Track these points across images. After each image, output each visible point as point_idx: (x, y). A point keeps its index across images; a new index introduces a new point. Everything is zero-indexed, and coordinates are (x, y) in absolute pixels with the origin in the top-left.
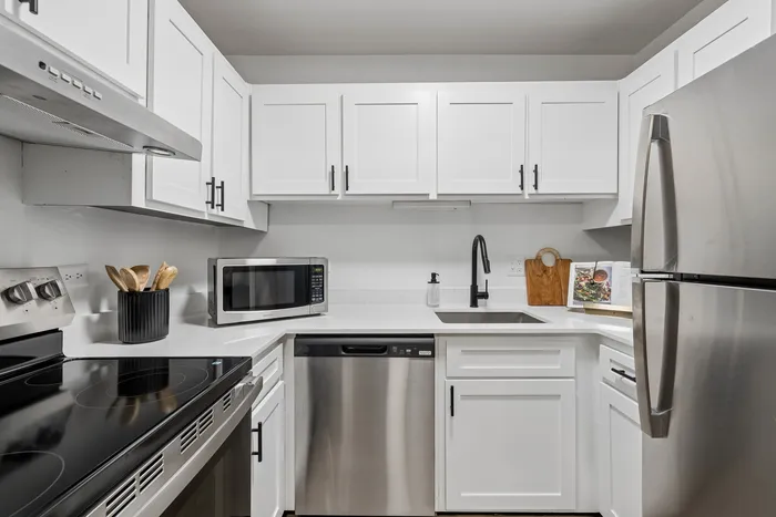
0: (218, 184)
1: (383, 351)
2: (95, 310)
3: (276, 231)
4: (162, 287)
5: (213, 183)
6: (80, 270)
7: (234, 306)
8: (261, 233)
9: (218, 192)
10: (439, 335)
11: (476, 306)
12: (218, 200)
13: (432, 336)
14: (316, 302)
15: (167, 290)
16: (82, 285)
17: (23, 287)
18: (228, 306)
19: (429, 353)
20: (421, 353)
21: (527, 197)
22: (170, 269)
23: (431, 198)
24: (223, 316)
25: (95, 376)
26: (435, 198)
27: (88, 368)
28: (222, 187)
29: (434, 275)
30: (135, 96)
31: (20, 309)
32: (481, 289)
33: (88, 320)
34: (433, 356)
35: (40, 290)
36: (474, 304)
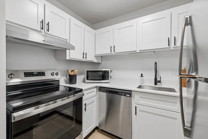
0: (85, 53)
1: (118, 93)
2: (67, 78)
3: (103, 63)
4: (75, 74)
5: (83, 54)
6: (64, 71)
7: (89, 79)
8: (100, 63)
9: (85, 55)
10: (133, 91)
11: (157, 85)
12: (85, 57)
13: (131, 91)
14: (107, 80)
15: (76, 75)
16: (64, 73)
17: (53, 73)
18: (87, 79)
19: (129, 96)
20: (127, 95)
21: (172, 48)
22: (76, 71)
23: (137, 52)
24: (87, 81)
25: (66, 89)
26: (139, 52)
27: (65, 88)
28: (86, 54)
29: (142, 74)
30: (67, 40)
31: (53, 76)
32: (158, 79)
33: (65, 79)
34: (130, 96)
35: (56, 74)
36: (156, 84)
